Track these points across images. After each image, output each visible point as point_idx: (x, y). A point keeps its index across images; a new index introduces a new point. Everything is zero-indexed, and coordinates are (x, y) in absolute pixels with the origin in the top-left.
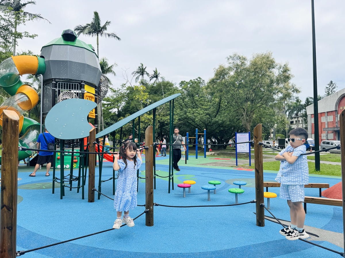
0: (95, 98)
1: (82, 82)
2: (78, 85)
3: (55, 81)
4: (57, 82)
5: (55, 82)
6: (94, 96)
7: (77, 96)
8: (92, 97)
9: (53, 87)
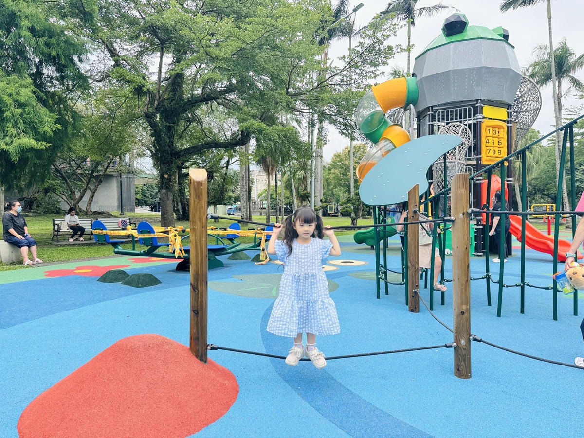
0: (508, 127)
1: (477, 103)
2: (470, 110)
3: (432, 111)
4: (435, 112)
5: (432, 113)
6: (505, 125)
7: (468, 129)
8: (499, 127)
9: (429, 122)
